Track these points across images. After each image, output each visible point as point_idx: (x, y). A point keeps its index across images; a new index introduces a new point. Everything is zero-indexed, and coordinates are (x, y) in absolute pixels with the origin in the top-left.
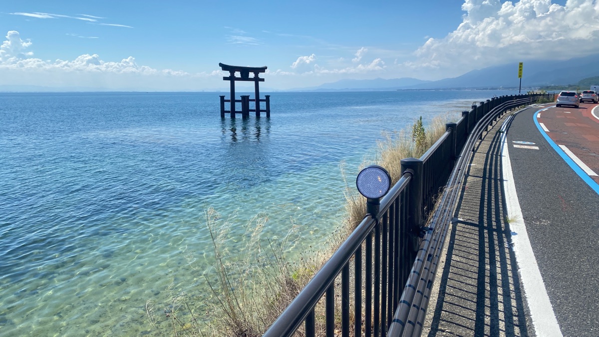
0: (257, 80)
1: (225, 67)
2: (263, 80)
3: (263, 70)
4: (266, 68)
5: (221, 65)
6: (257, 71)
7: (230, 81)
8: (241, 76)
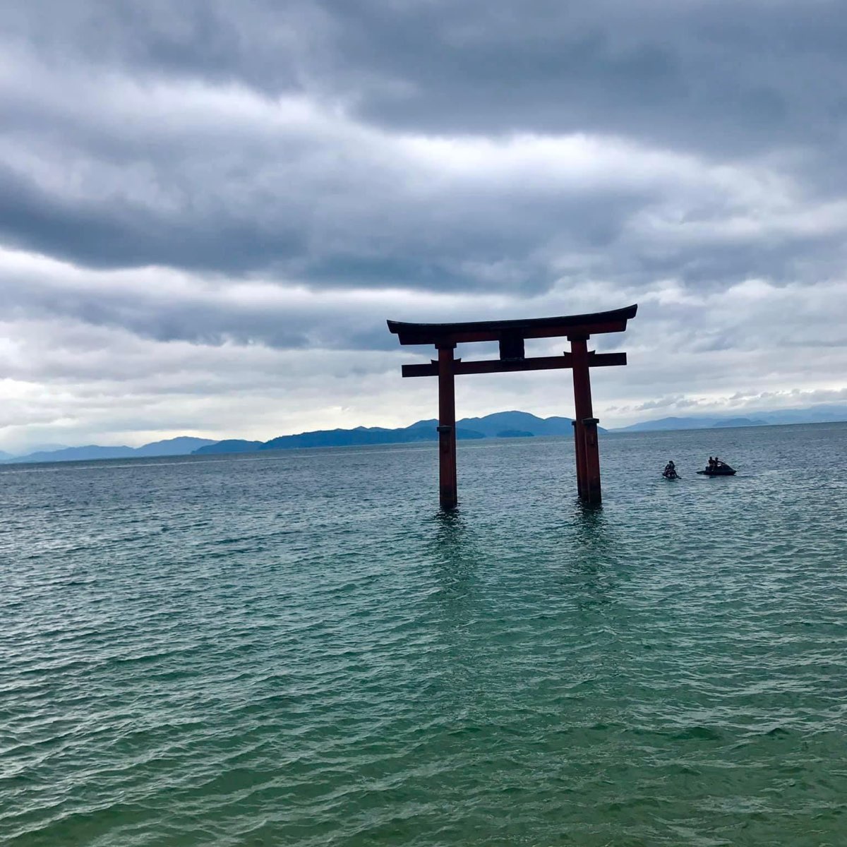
0: (580, 362)
2: (620, 359)
3: (616, 320)
8: (501, 355)
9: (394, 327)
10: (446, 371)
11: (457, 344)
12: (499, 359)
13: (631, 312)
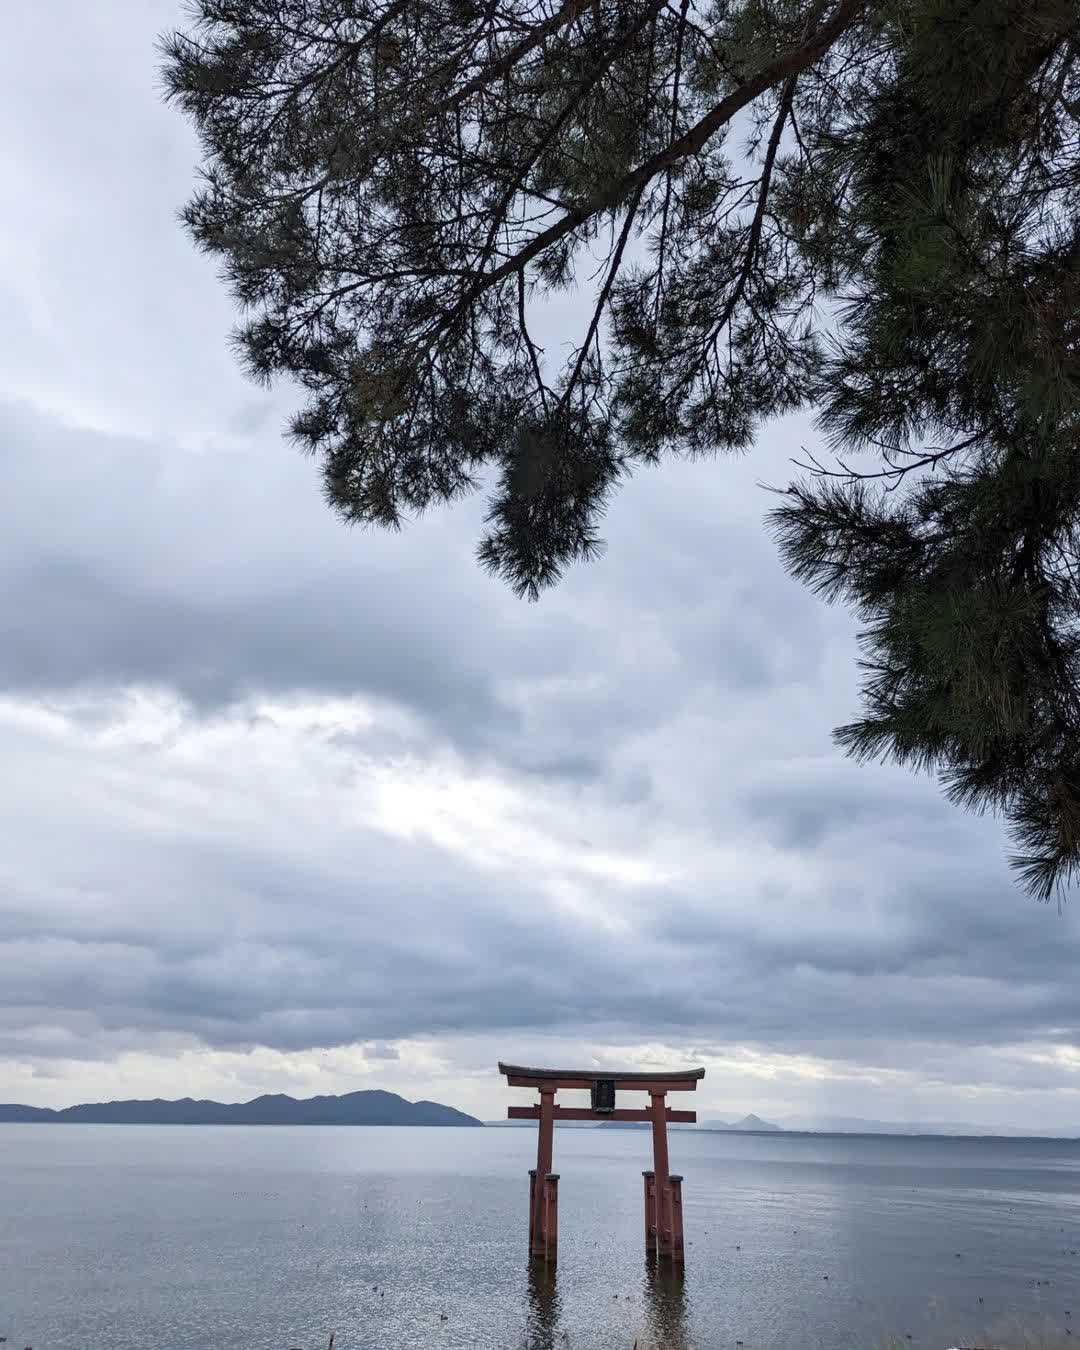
0: (658, 1118)
6: (657, 1085)
8: (592, 1104)
9: (504, 1069)
10: (545, 1116)
11: (559, 1090)
12: (590, 1107)
13: (700, 1074)
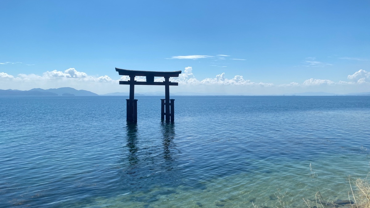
0: (167, 84)
1: (122, 72)
2: (176, 84)
3: (176, 74)
4: (180, 72)
5: (117, 70)
6: (167, 75)
7: (135, 85)
8: (147, 80)
10: (132, 83)
